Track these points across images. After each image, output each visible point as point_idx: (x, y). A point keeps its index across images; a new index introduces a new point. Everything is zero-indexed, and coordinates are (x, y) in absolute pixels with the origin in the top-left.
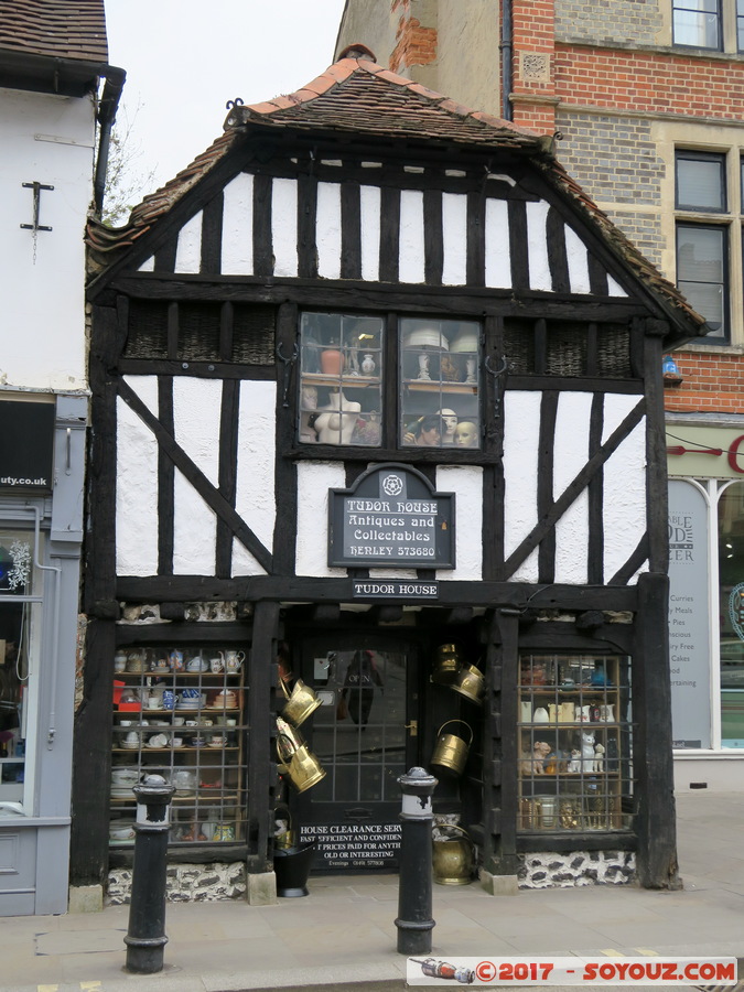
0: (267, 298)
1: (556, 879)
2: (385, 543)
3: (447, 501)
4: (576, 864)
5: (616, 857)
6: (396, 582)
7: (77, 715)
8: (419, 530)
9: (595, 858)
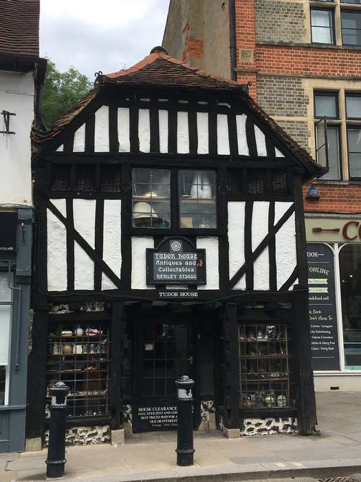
0: (116, 162)
1: (259, 431)
2: (173, 273)
3: (202, 253)
4: (268, 424)
5: (288, 420)
6: (179, 291)
7: (29, 356)
8: (189, 267)
9: (277, 421)
